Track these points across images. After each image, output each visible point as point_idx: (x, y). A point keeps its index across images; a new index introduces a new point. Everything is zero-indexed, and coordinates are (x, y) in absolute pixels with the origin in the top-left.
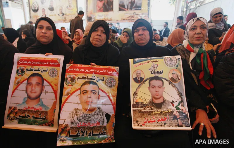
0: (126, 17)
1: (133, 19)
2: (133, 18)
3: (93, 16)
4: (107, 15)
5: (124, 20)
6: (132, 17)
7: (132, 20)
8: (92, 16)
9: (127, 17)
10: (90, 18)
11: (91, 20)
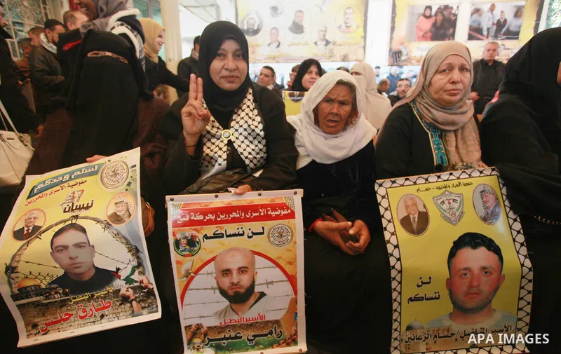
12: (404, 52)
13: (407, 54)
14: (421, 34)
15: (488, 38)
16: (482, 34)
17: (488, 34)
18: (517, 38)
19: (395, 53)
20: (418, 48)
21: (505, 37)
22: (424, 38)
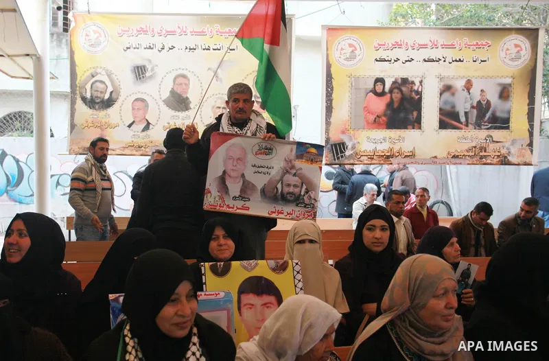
0: (462, 147)
1: (485, 157)
2: (483, 154)
3: (351, 140)
4: (401, 139)
5: (454, 157)
6: (483, 149)
7: (481, 158)
8: (345, 139)
9: (466, 148)
10: (339, 144)
11: (342, 152)
12: (349, 144)
13: (353, 148)
14: (372, 118)
15: (467, 126)
16: (459, 121)
17: (467, 121)
18: (508, 128)
19: (335, 145)
20: (368, 138)
21: (490, 125)
22: (376, 123)
